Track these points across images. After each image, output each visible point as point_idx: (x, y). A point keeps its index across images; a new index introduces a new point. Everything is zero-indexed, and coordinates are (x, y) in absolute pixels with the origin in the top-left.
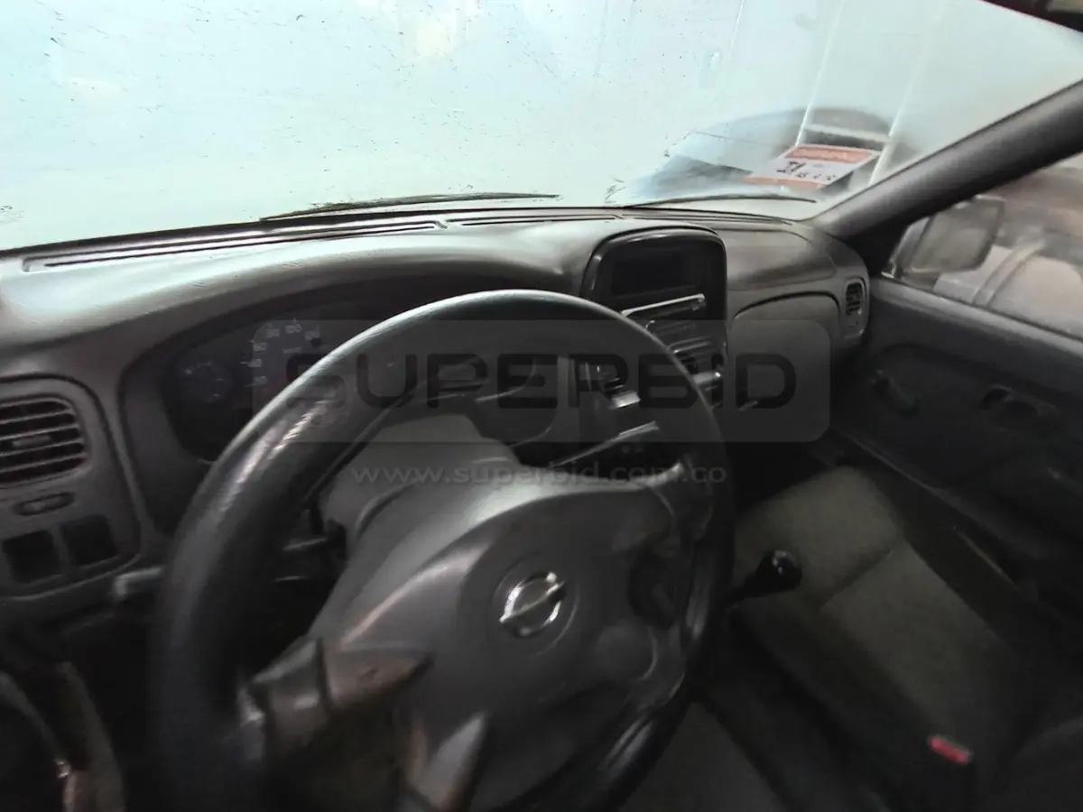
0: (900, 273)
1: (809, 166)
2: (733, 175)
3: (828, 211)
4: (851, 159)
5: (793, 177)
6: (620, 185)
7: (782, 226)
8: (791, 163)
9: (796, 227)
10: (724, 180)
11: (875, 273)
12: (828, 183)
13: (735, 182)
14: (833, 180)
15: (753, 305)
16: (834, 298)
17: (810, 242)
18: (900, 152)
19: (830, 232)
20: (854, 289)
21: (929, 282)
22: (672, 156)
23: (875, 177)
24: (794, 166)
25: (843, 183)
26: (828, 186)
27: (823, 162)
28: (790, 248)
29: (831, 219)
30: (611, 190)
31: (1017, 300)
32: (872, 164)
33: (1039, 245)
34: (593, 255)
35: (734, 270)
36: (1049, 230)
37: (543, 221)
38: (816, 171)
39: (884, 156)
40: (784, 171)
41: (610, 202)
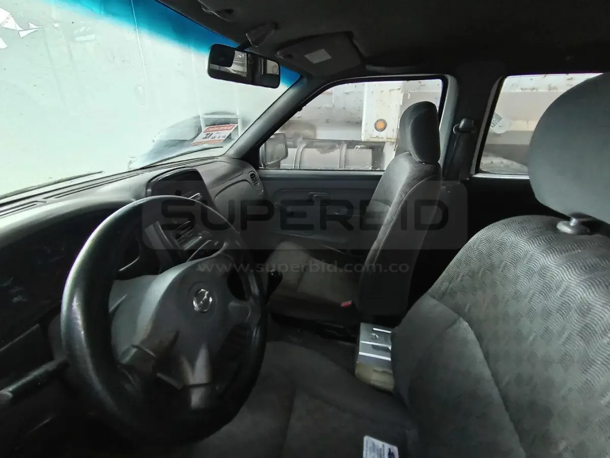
0: (265, 166)
1: (214, 134)
2: (186, 143)
3: (229, 149)
4: (229, 128)
5: (210, 139)
6: (133, 160)
7: (215, 160)
8: (208, 134)
9: (220, 159)
10: (182, 147)
11: (257, 168)
12: (224, 139)
13: (188, 146)
14: (226, 137)
15: (219, 193)
16: (248, 181)
17: (228, 163)
18: (244, 123)
19: (234, 157)
20: (252, 176)
21: (277, 166)
22: (155, 141)
23: (240, 132)
24: (208, 135)
25: (229, 138)
26: (225, 140)
27: (219, 132)
28: (222, 167)
29: (232, 152)
30: (130, 162)
31: (306, 165)
32: (237, 128)
33: (304, 145)
34: (146, 189)
35: (207, 180)
36: (305, 138)
37: (102, 185)
38: (218, 135)
39: (240, 125)
40: (206, 138)
41: (130, 169)
